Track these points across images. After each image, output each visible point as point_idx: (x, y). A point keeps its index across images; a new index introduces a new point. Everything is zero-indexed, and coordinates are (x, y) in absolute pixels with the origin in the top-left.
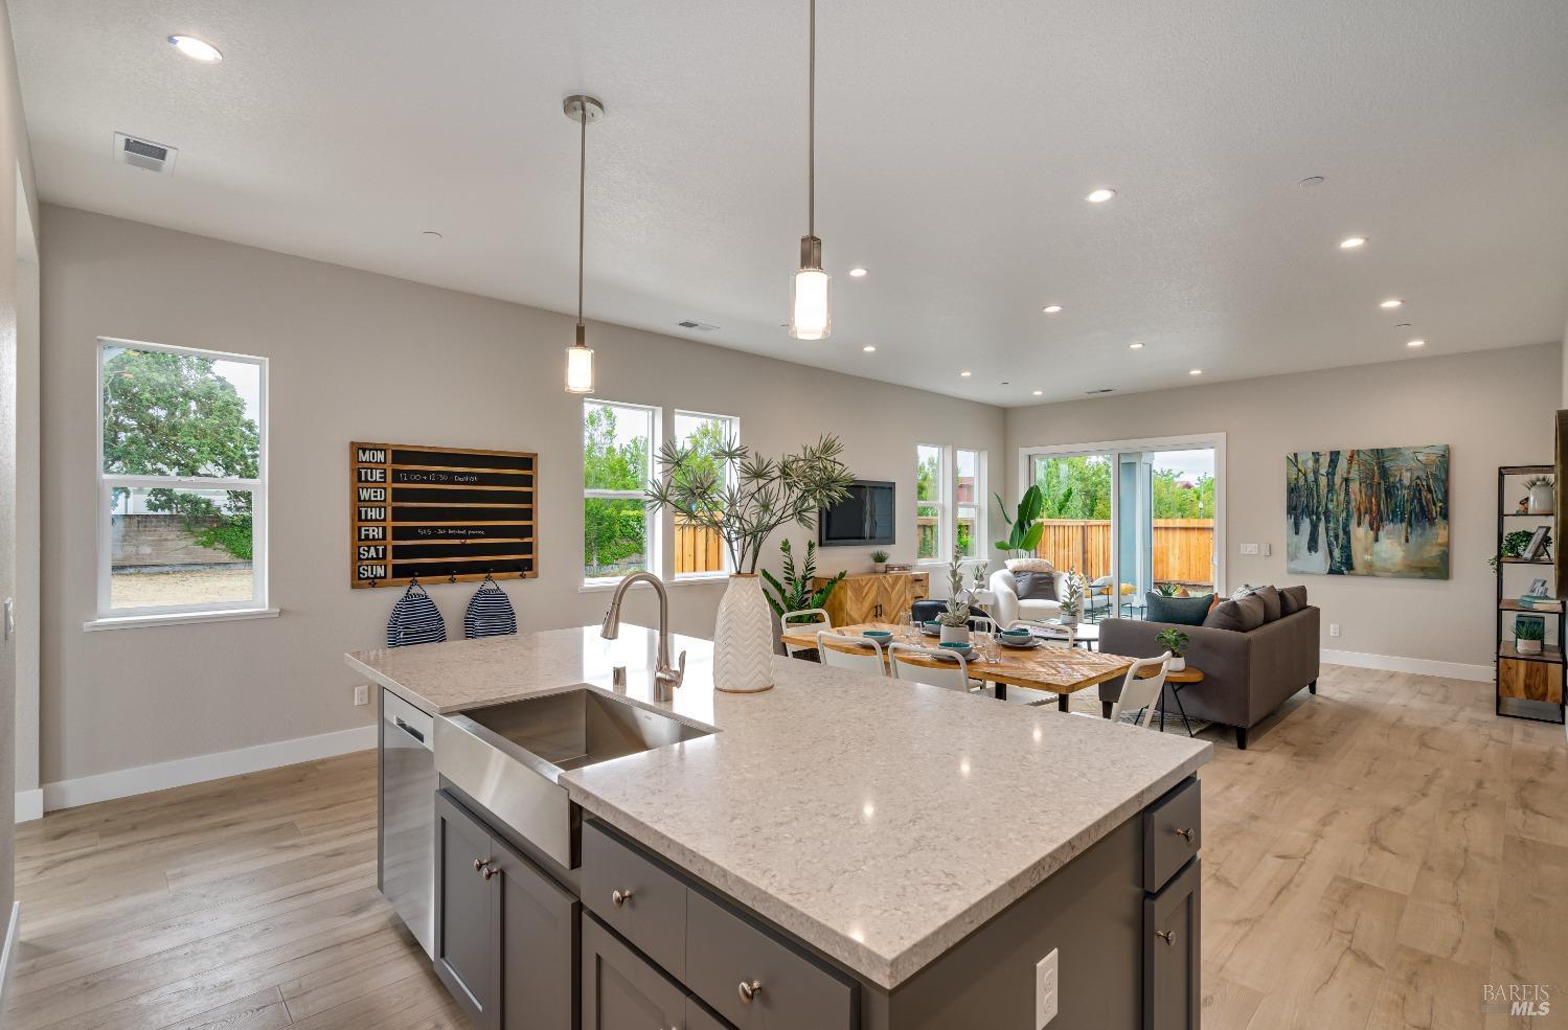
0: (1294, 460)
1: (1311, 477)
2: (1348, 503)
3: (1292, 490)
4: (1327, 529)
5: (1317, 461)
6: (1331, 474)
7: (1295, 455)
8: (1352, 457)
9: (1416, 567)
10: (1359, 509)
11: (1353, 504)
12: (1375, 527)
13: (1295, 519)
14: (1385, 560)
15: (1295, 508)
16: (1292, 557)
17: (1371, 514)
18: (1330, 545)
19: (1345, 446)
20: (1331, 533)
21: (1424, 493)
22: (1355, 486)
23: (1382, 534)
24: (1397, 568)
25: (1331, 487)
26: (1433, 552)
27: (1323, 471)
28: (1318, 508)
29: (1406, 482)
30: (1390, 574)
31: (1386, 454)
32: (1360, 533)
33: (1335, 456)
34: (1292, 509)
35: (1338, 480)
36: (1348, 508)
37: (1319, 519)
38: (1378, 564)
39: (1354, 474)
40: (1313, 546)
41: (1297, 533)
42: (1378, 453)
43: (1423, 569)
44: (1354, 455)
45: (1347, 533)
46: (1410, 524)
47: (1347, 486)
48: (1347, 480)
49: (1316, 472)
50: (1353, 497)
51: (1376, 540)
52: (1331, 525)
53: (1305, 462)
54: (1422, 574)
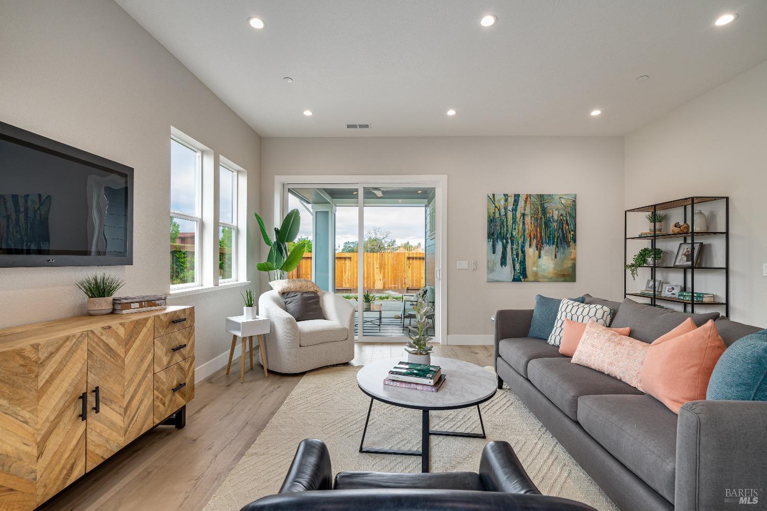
0: (492, 199)
1: (503, 212)
2: (524, 231)
3: (491, 221)
4: (512, 249)
5: (506, 200)
6: (515, 210)
7: (494, 195)
8: (526, 199)
9: (560, 275)
10: (530, 235)
11: (527, 232)
12: (539, 249)
13: (493, 242)
14: (544, 270)
15: (493, 235)
16: (491, 270)
17: (537, 239)
18: (513, 260)
19: (523, 192)
20: (514, 252)
21: (565, 225)
22: (528, 219)
23: (542, 252)
24: (550, 276)
25: (514, 218)
26: (569, 264)
27: (510, 208)
28: (507, 234)
29: (556, 218)
30: (546, 280)
31: (545, 197)
32: (531, 252)
33: (517, 197)
34: (491, 235)
35: (518, 215)
36: (524, 235)
37: (507, 242)
38: (540, 273)
39: (528, 211)
40: (503, 262)
41: (494, 253)
42: (541, 197)
43: (563, 276)
44: (528, 197)
45: (523, 252)
46: (557, 246)
47: (524, 219)
48: (523, 215)
49: (506, 208)
50: (527, 226)
51: (540, 257)
52: (515, 247)
53: (499, 201)
54: (562, 279)
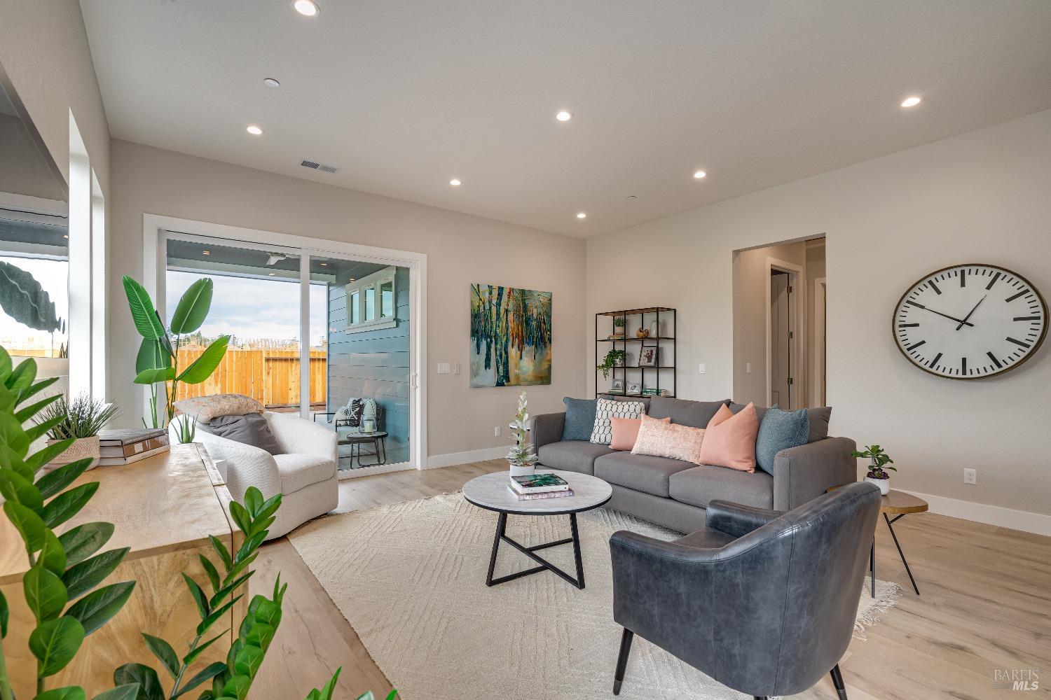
0: (476, 289)
1: (487, 307)
2: (507, 329)
3: (475, 316)
4: (496, 349)
5: (491, 293)
6: (499, 305)
7: (478, 285)
8: (509, 293)
9: (538, 377)
10: (513, 334)
11: (510, 330)
12: (521, 349)
13: (478, 341)
14: (525, 372)
15: (477, 332)
16: (475, 374)
17: (518, 338)
18: (497, 362)
19: (507, 286)
20: (498, 353)
21: (542, 324)
22: (511, 316)
23: (523, 353)
24: (530, 378)
25: (498, 314)
26: (545, 366)
27: (494, 302)
28: (491, 332)
29: (535, 316)
30: (527, 383)
31: (526, 293)
32: (513, 352)
33: (501, 289)
34: (474, 332)
35: (502, 311)
36: (507, 334)
37: (491, 341)
38: (522, 376)
39: (510, 307)
40: (487, 365)
41: (478, 353)
42: (523, 292)
43: (541, 378)
44: (511, 290)
45: (506, 353)
46: (536, 346)
47: (507, 316)
48: (507, 311)
49: (490, 302)
50: (510, 323)
51: (521, 358)
52: (498, 346)
53: (484, 292)
54: (540, 382)
